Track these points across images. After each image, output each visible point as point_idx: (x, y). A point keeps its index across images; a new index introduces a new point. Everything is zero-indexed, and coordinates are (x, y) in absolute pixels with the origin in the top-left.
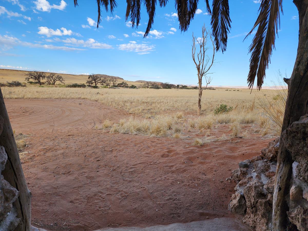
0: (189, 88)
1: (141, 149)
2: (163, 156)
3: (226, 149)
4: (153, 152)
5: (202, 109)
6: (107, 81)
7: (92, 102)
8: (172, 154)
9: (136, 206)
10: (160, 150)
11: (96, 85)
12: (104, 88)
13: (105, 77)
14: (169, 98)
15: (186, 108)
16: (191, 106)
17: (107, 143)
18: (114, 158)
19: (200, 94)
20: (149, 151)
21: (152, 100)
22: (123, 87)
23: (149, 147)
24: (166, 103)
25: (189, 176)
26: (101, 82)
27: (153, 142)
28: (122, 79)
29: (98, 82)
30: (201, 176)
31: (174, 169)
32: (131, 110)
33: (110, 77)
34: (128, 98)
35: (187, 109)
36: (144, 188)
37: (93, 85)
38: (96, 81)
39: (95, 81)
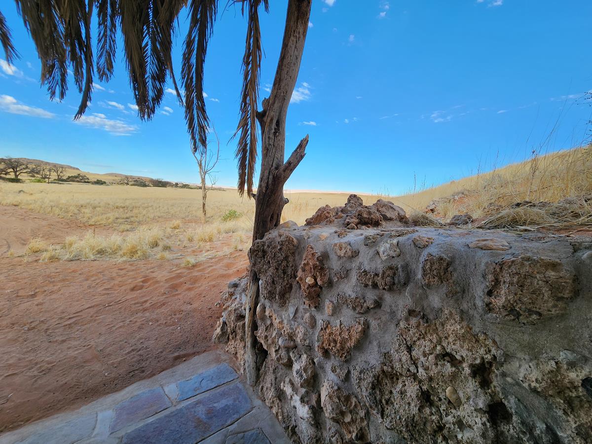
0: (193, 187)
1: (97, 284)
2: (133, 289)
3: (221, 266)
4: (118, 285)
5: (208, 215)
6: (43, 170)
7: (5, 208)
8: (149, 283)
9: (68, 379)
10: (130, 280)
11: (17, 176)
12: (35, 182)
13: (39, 163)
14: (162, 200)
15: (187, 214)
16: (194, 212)
17: (26, 282)
18: (36, 308)
19: (204, 197)
20: (112, 284)
21: (133, 204)
22: (78, 182)
23: (113, 279)
24: (156, 209)
25: (167, 311)
26: (30, 172)
27: (121, 269)
28: (77, 169)
29: (21, 171)
30: (183, 308)
31: (148, 305)
32: (93, 220)
33: (49, 165)
34: (88, 201)
35: (188, 216)
36: (89, 345)
37: (8, 176)
38: (18, 169)
39: (14, 170)
